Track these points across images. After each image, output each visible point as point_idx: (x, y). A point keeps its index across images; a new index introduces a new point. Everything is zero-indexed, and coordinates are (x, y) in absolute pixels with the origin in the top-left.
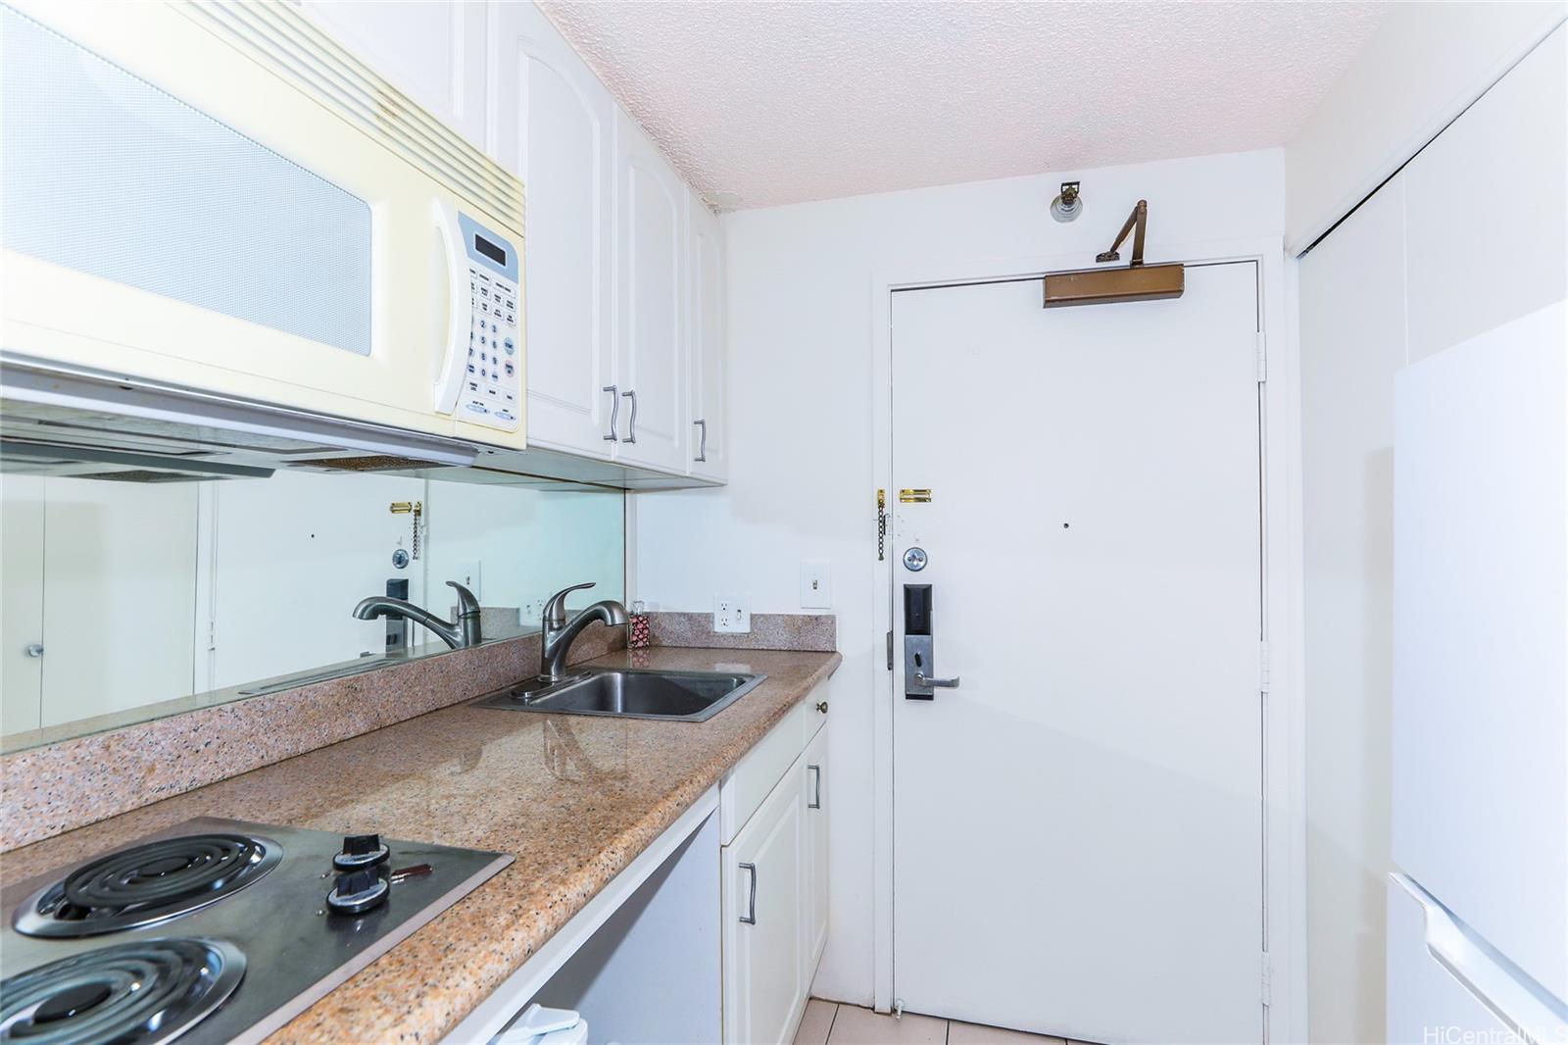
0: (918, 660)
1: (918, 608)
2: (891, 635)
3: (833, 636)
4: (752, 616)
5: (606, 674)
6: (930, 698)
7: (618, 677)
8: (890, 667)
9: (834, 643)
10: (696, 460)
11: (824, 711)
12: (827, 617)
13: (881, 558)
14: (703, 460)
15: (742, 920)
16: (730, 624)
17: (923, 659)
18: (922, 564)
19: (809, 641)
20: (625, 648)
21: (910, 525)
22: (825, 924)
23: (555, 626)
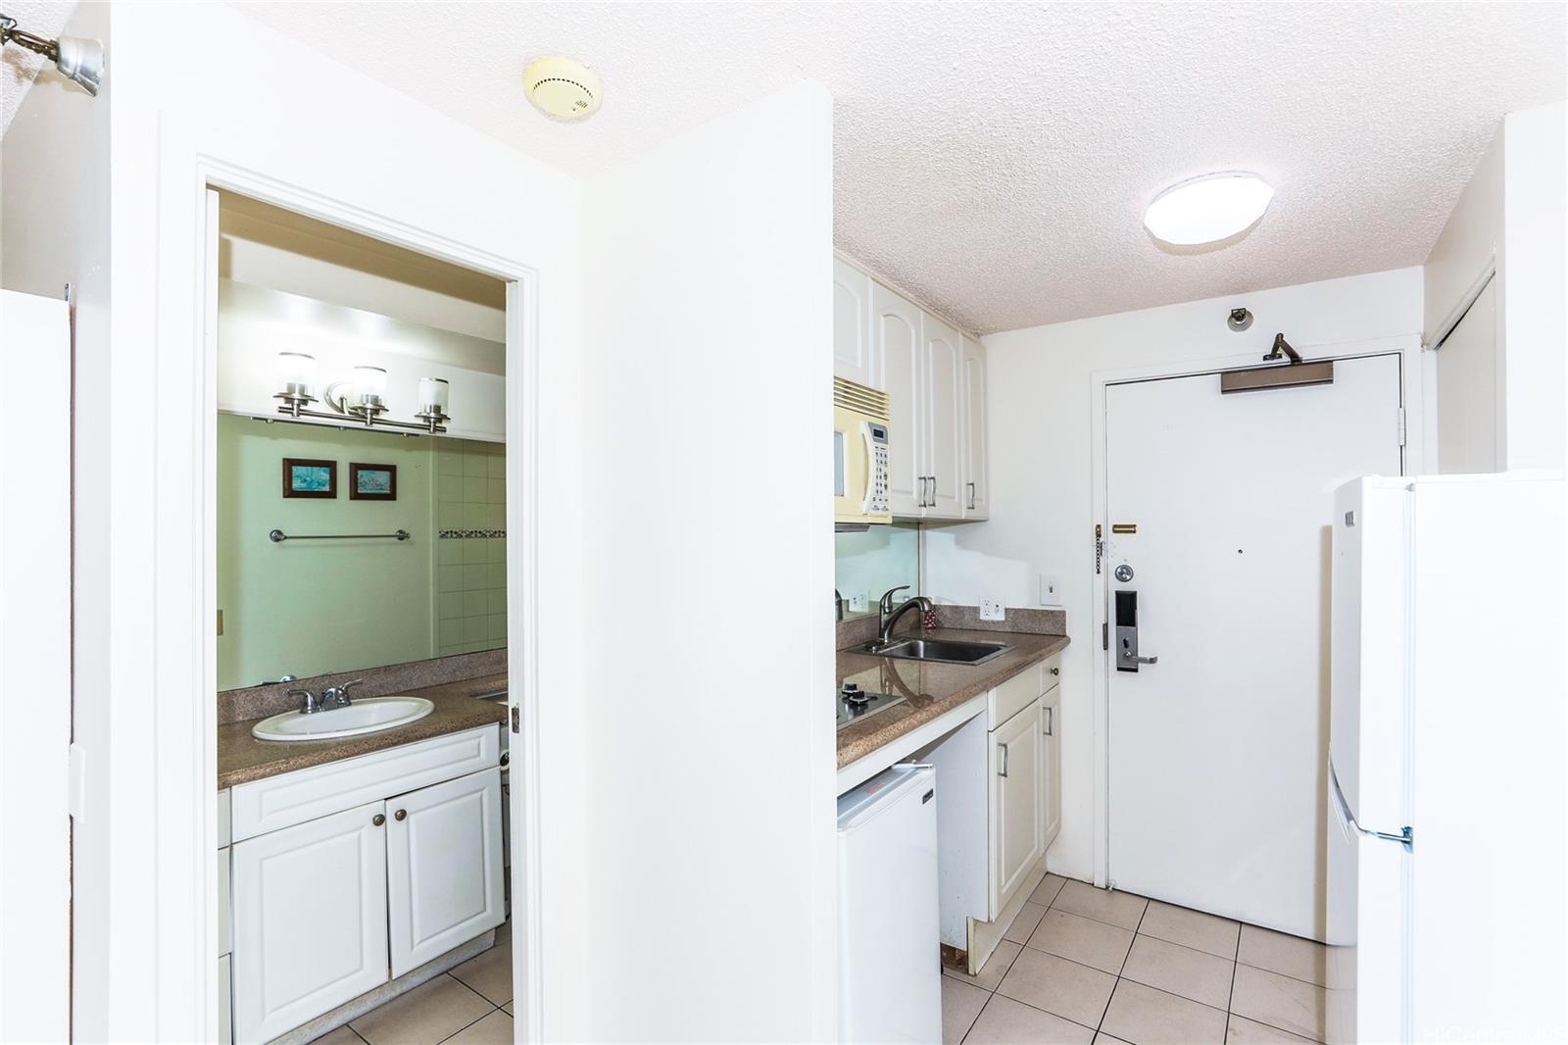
0: (1126, 644)
1: (1126, 608)
2: (1106, 626)
3: (1064, 625)
4: (1006, 609)
5: (914, 641)
6: (1136, 670)
7: (921, 643)
8: (1106, 647)
9: (1065, 630)
10: (969, 508)
11: (1056, 674)
12: (1059, 612)
13: (1098, 572)
14: (973, 508)
15: (999, 774)
16: (993, 615)
17: (1130, 643)
18: (1128, 577)
19: (1048, 628)
20: (920, 628)
21: (1119, 550)
22: (1056, 821)
23: (887, 611)
